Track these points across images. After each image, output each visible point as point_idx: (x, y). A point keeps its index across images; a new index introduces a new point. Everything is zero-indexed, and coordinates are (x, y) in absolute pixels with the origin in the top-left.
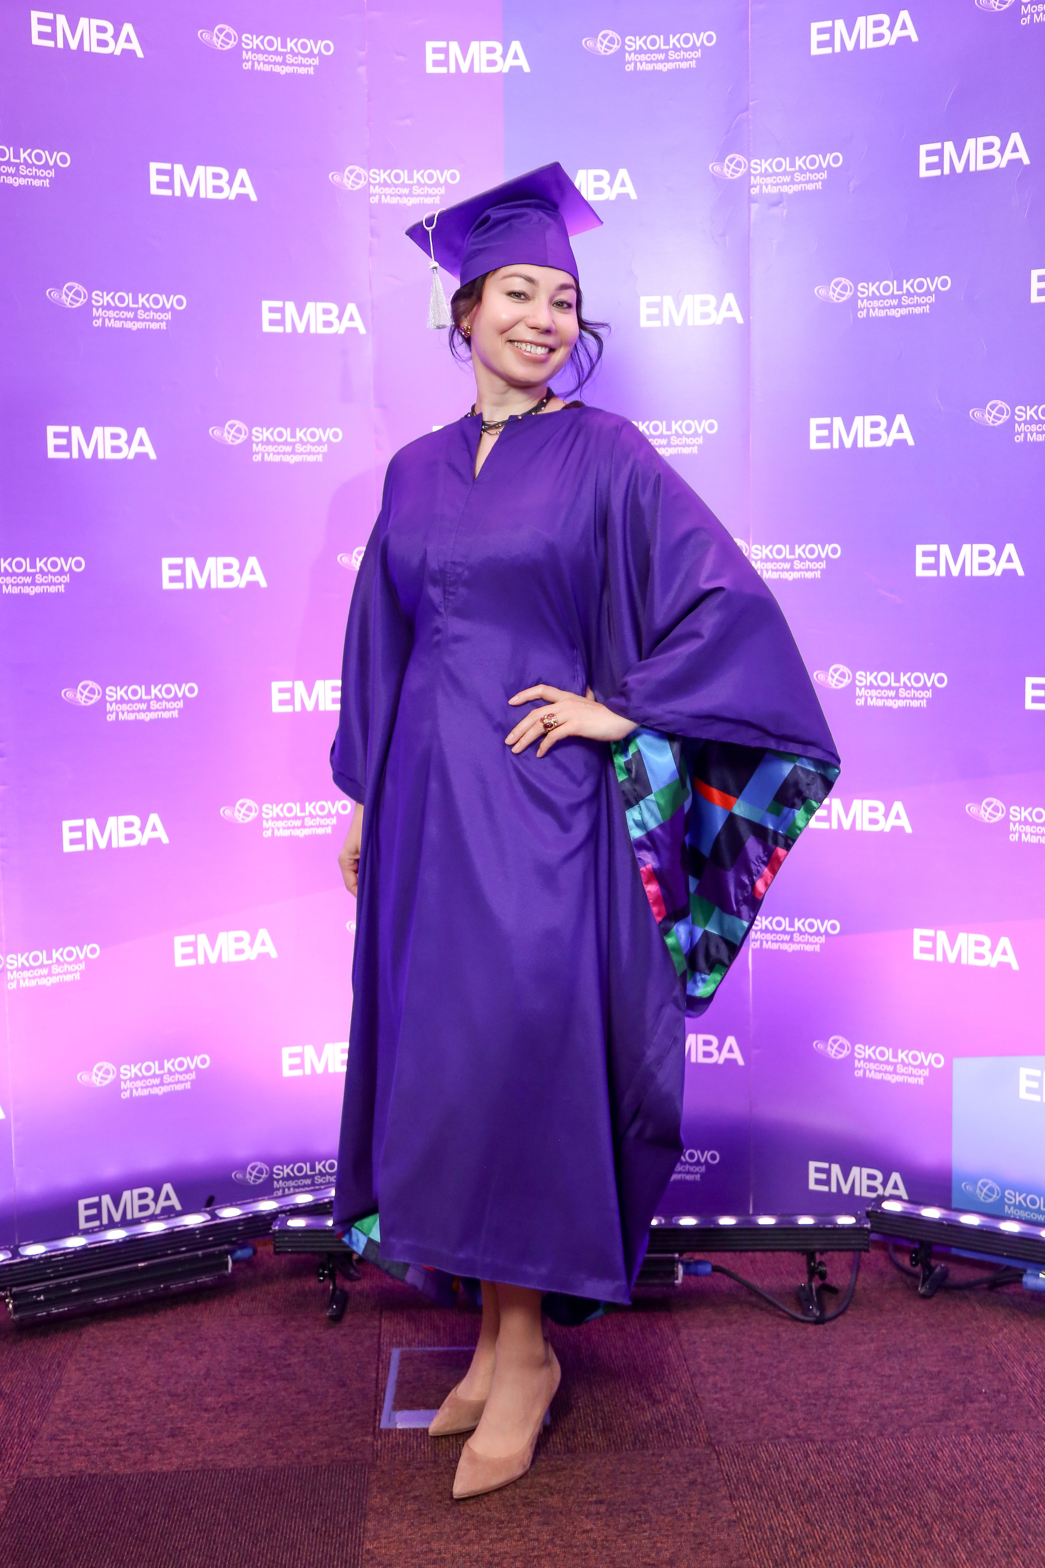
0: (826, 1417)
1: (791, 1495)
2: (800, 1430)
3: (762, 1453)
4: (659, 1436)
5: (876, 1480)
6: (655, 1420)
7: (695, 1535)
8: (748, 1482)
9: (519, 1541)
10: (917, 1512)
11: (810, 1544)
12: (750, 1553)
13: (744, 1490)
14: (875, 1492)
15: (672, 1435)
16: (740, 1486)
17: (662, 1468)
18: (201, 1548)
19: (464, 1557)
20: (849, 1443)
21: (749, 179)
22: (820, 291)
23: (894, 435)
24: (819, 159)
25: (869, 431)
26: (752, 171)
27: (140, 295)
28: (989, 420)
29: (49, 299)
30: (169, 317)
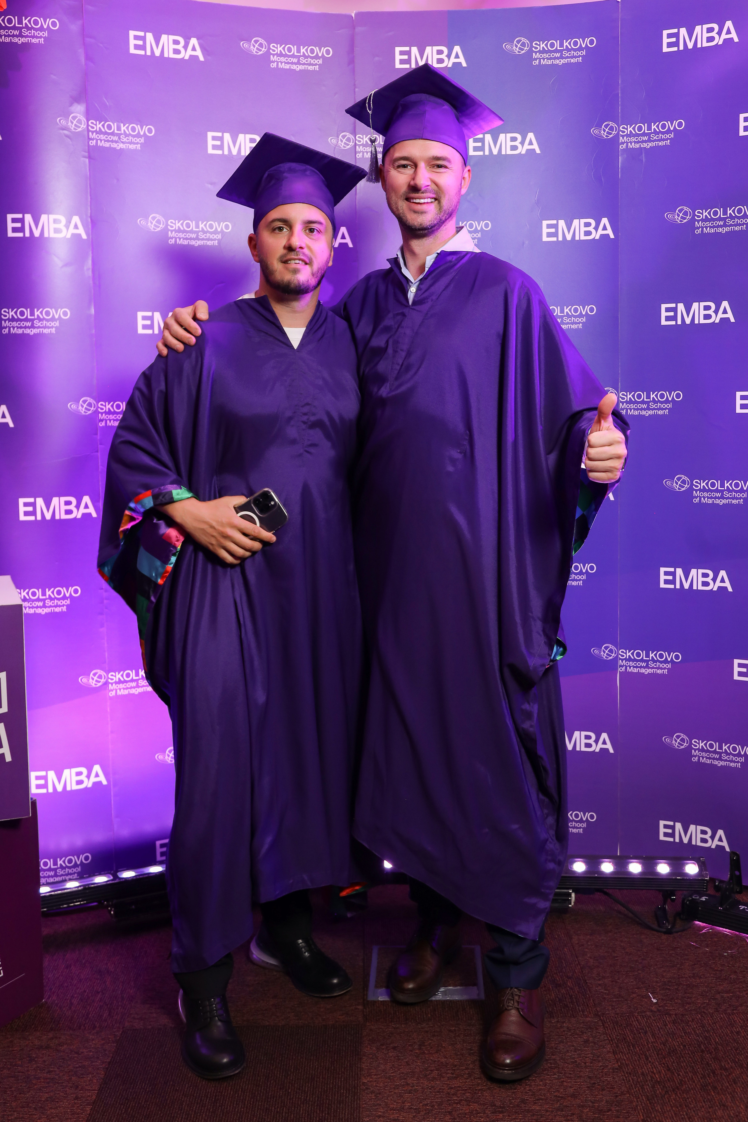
0: (677, 998)
1: (656, 1051)
2: (660, 1007)
3: (634, 1023)
4: (561, 1010)
5: (715, 1042)
6: (558, 998)
7: (590, 1077)
8: (625, 1042)
9: (467, 1079)
10: (745, 1065)
11: (671, 1085)
12: (630, 1091)
13: (622, 1047)
14: (715, 1050)
15: (570, 1008)
16: (620, 1045)
17: (564, 1031)
18: (249, 1079)
19: (430, 1089)
20: (695, 1017)
21: (619, 139)
22: (668, 216)
23: (720, 315)
24: (668, 124)
25: (703, 312)
26: (621, 133)
27: (200, 222)
29: (140, 226)
30: (220, 236)
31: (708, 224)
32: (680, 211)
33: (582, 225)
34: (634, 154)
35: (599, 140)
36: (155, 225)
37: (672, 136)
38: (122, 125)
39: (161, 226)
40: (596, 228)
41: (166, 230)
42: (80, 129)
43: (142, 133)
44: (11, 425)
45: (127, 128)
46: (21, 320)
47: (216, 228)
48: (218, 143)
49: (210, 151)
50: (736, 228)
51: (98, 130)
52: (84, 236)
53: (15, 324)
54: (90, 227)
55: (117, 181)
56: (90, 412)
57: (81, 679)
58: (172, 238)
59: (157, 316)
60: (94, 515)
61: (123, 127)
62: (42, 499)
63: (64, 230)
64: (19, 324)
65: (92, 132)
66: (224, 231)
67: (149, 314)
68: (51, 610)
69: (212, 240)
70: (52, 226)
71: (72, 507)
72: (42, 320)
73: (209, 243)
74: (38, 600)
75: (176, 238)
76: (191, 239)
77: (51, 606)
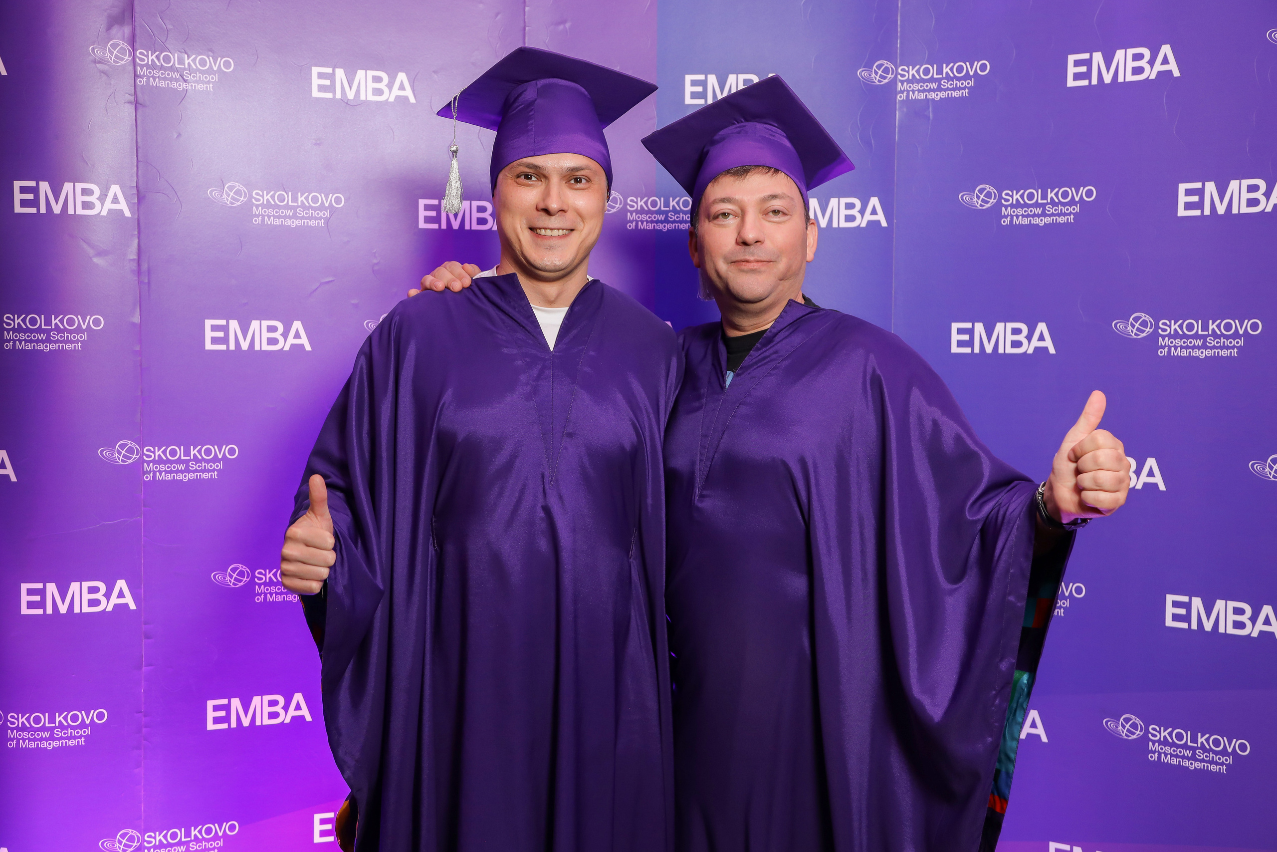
21: (896, 84)
22: (964, 197)
23: (1035, 343)
25: (1010, 337)
26: (899, 77)
27: (299, 194)
28: (1132, 332)
29: (211, 198)
30: (327, 214)
31: (1020, 211)
32: (981, 191)
33: (842, 206)
34: (917, 109)
35: (869, 88)
36: (233, 198)
37: (972, 83)
38: (186, 56)
39: (242, 199)
40: (862, 212)
41: (248, 205)
42: (123, 62)
43: (215, 68)
44: (13, 478)
45: (194, 60)
46: (32, 331)
47: (322, 202)
48: (327, 82)
49: (316, 94)
50: (1060, 219)
51: (150, 63)
52: (128, 214)
53: (22, 336)
54: (136, 201)
55: (178, 136)
56: (131, 461)
57: (102, 844)
58: (258, 216)
59: (234, 325)
60: (133, 606)
61: (188, 59)
62: (54, 584)
63: (98, 204)
64: (28, 336)
65: (142, 66)
66: (333, 206)
67: (223, 322)
68: (62, 743)
69: (316, 219)
70: (80, 199)
71: (99, 596)
72: (63, 331)
73: (313, 223)
74: (44, 729)
75: (263, 216)
76: (285, 217)
77: (61, 738)
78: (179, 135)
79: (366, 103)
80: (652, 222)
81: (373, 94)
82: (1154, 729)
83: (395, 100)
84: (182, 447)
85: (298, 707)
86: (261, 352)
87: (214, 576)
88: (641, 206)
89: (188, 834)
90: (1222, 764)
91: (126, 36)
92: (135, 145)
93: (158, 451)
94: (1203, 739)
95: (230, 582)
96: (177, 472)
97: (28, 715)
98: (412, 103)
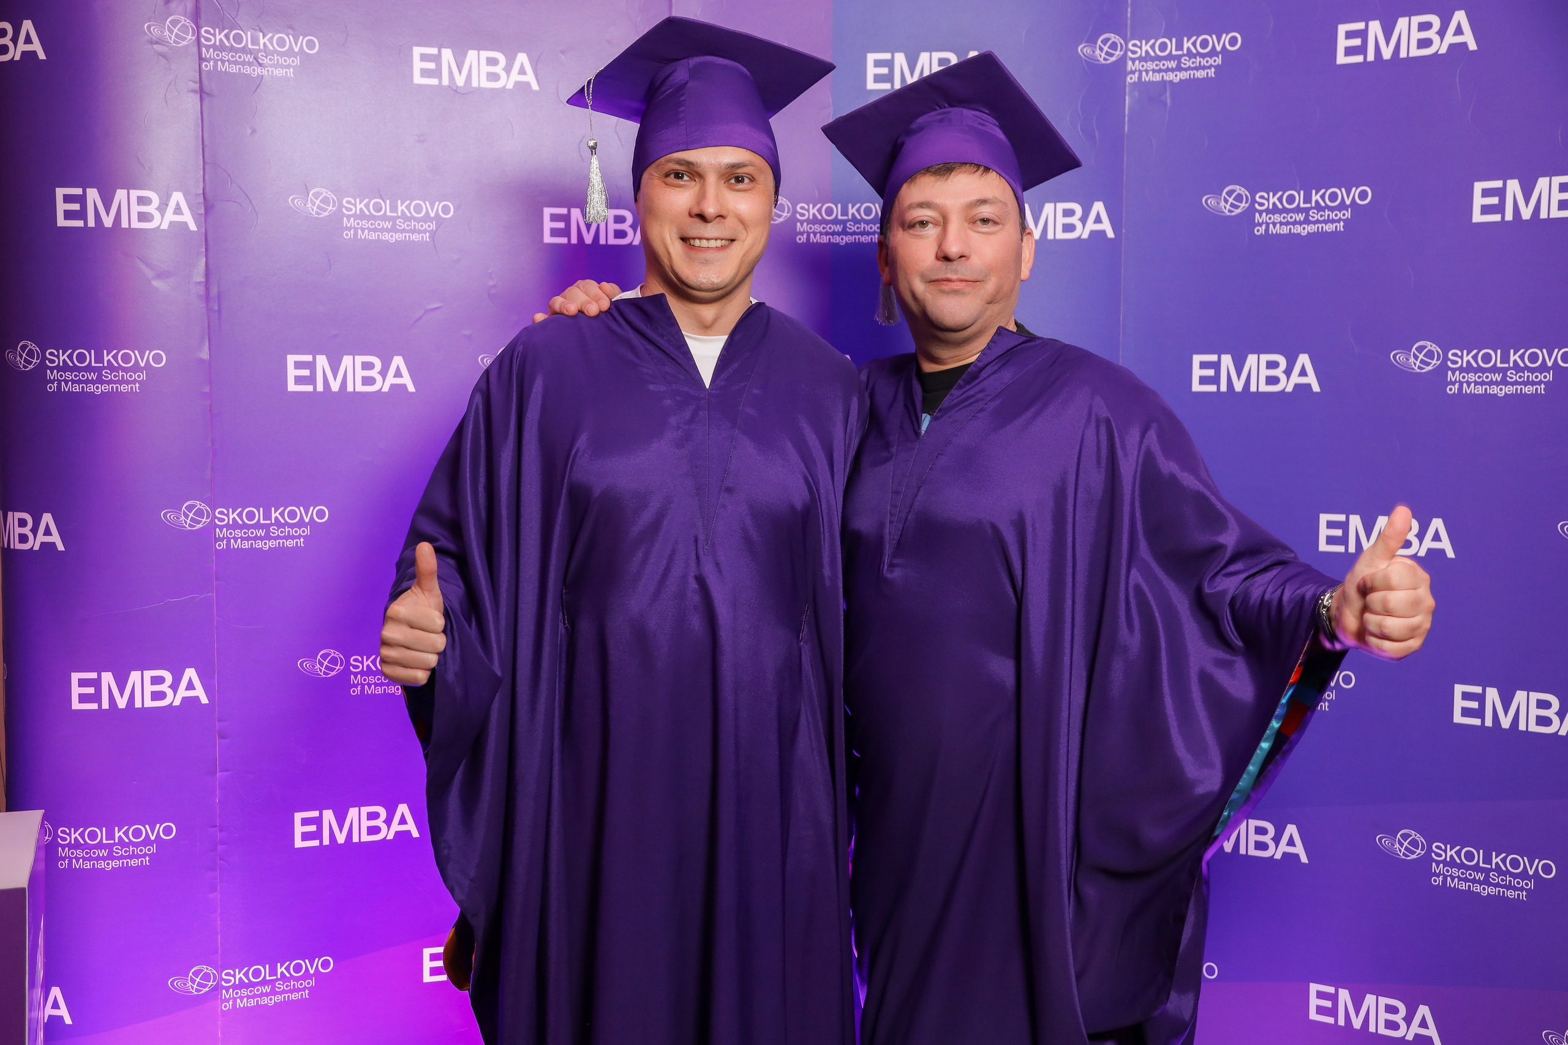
21: (1125, 63)
22: (1209, 201)
23: (1295, 379)
24: (1212, 40)
25: (1265, 372)
26: (1130, 54)
27: (399, 202)
28: (1415, 364)
29: (292, 208)
30: (433, 226)
31: (1277, 218)
32: (1230, 193)
33: (1060, 213)
34: (1152, 93)
35: (1092, 66)
36: (319, 207)
37: (1219, 61)
38: (261, 34)
39: (330, 208)
40: (1084, 220)
41: (338, 216)
42: (185, 43)
43: (296, 50)
44: (61, 547)
45: (271, 40)
46: (80, 370)
47: (427, 212)
48: (431, 66)
49: (418, 79)
50: (1327, 227)
51: (218, 43)
52: (193, 227)
53: (68, 375)
54: (203, 211)
55: (252, 132)
56: (200, 526)
57: (172, 983)
58: (349, 229)
59: (322, 361)
60: (204, 700)
61: (263, 38)
62: (110, 674)
63: (157, 215)
64: (76, 376)
65: (208, 48)
66: (440, 216)
67: (308, 358)
68: (123, 863)
69: (419, 232)
70: (136, 209)
71: (164, 687)
72: (116, 369)
73: (415, 237)
74: (101, 846)
75: (356, 229)
76: (382, 230)
77: (122, 857)
78: (254, 131)
79: (479, 90)
80: (827, 234)
81: (488, 80)
82: (1438, 847)
83: (514, 87)
84: (261, 509)
85: (403, 821)
86: (355, 393)
87: (301, 664)
88: (814, 215)
89: (273, 972)
90: (1522, 889)
91: (189, 10)
92: (201, 143)
93: (233, 514)
94: (1498, 860)
95: (321, 670)
96: (256, 538)
97: (82, 829)
98: (536, 91)
